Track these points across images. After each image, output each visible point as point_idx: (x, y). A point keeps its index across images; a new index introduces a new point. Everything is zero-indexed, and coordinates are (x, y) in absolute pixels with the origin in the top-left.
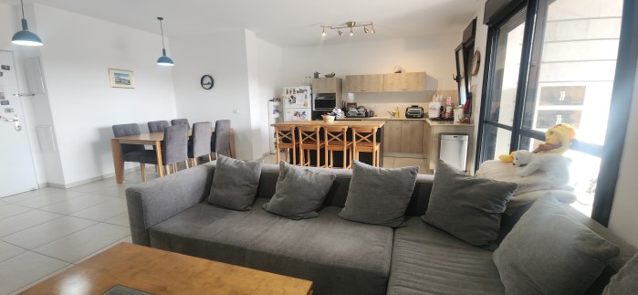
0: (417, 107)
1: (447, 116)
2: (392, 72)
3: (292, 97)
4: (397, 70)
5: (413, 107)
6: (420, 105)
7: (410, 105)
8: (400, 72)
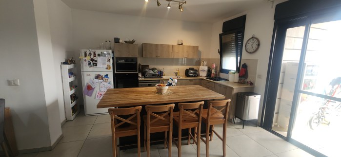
2: (177, 44)
3: (92, 60)
4: (179, 42)
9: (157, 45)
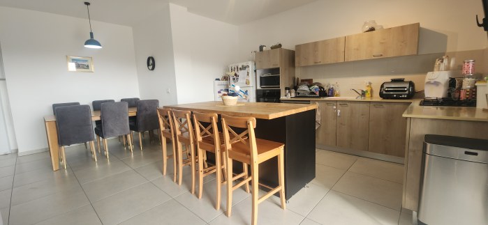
0: (401, 81)
1: (463, 96)
2: (360, 32)
3: (236, 75)
4: (367, 28)
5: (394, 81)
6: (407, 78)
7: (388, 78)
8: (372, 29)
9: (315, 44)
